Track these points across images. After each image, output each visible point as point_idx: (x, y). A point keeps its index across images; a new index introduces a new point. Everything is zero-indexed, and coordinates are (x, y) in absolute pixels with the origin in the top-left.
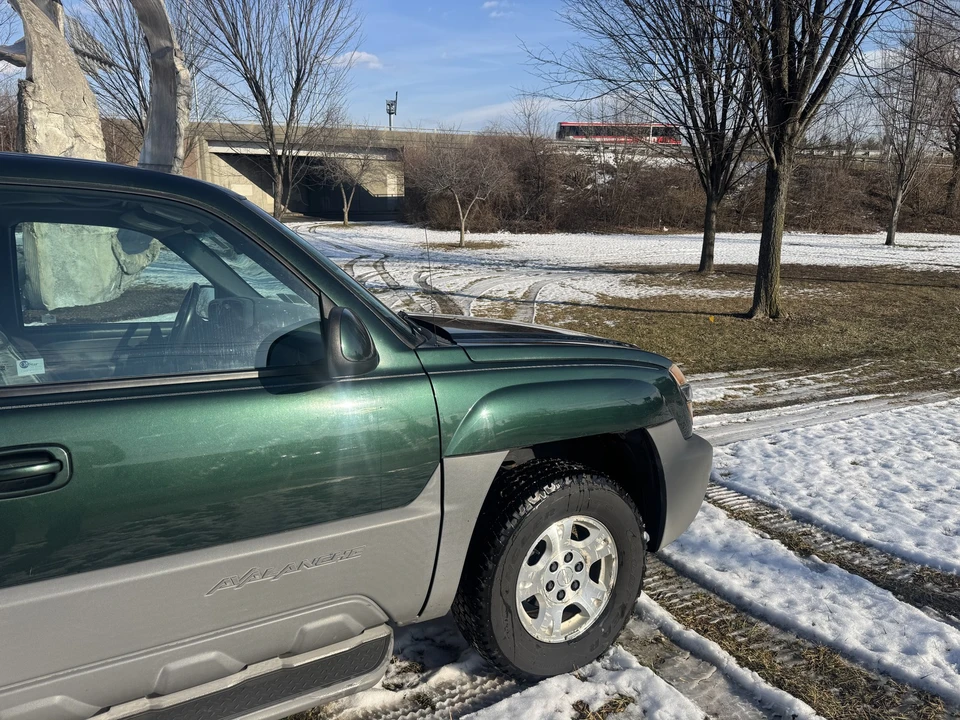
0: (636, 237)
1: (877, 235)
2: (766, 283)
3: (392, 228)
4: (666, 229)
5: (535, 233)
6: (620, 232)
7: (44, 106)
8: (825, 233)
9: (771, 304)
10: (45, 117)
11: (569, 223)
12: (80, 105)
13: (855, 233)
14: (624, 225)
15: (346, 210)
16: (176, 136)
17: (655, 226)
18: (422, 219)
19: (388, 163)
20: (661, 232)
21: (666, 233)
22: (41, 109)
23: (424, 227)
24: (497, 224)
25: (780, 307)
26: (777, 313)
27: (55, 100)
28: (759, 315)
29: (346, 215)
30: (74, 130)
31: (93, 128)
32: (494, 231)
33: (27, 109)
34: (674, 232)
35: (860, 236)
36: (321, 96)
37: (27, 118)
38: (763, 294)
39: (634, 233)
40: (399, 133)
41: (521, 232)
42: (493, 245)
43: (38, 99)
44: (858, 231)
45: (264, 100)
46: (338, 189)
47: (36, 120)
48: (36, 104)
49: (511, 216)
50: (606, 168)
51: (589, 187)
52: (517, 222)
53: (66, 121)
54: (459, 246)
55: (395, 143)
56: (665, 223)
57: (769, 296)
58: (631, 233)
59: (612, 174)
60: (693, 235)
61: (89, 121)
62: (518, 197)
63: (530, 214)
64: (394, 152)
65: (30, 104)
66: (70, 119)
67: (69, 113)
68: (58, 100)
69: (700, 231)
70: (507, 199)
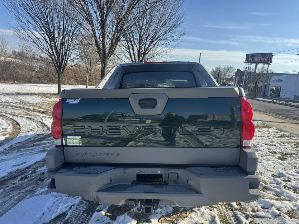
0: (8, 84)
4: (16, 82)
8: (65, 85)
17: (12, 81)
20: (14, 83)
56: (14, 80)
69: (28, 83)
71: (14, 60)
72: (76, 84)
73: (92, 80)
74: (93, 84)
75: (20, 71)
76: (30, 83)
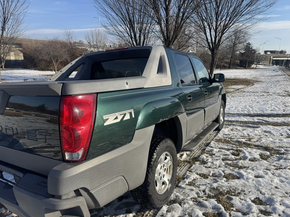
15: (3, 64)
19: (17, 48)
29: (3, 66)
55: (19, 42)
64: (19, 45)
70: (65, 61)
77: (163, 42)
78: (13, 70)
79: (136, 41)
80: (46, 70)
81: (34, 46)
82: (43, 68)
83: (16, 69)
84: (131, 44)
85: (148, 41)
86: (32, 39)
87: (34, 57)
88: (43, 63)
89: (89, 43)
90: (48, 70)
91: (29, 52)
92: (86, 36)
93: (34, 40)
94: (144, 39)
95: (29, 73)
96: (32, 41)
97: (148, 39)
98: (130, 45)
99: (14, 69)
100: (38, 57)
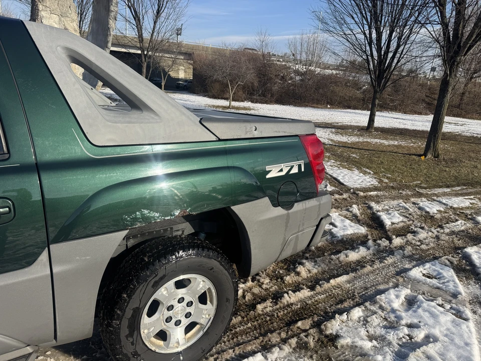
0: (316, 109)
1: (429, 116)
2: (434, 139)
3: (188, 96)
4: (329, 106)
5: (264, 103)
6: (306, 106)
7: (48, 9)
8: (405, 113)
9: (435, 150)
10: (48, 16)
11: (281, 100)
12: (68, 11)
13: (419, 114)
14: (308, 102)
15: (163, 84)
16: (107, 35)
17: (323, 104)
18: (204, 92)
19: (185, 61)
20: (326, 107)
21: (329, 108)
22: (46, 11)
23: (205, 96)
24: (244, 97)
25: (440, 152)
26: (438, 155)
27: (54, 6)
28: (429, 156)
29: (163, 87)
30: (64, 25)
31: (75, 25)
32: (243, 101)
33: (38, 10)
34: (333, 108)
35: (422, 116)
36: (172, 21)
37: (38, 15)
38: (432, 145)
39: (314, 107)
40: (191, 45)
41: (256, 102)
42: (245, 108)
43: (45, 4)
44: (420, 113)
45: (139, 20)
46: (160, 72)
47: (43, 17)
48: (44, 7)
49: (252, 94)
50: (297, 72)
51: (290, 82)
52: (255, 97)
53: (60, 20)
54: (229, 108)
55: (189, 50)
56: (328, 103)
57: (435, 146)
58: (312, 107)
59: (301, 76)
60: (343, 110)
61: (73, 21)
62: (256, 84)
63: (262, 93)
64: (189, 55)
65: (40, 7)
66: (62, 19)
67: (62, 15)
68: (56, 6)
69: (345, 108)
70: (250, 85)
71: (334, 72)
72: (428, 112)
73: (463, 106)
74: (464, 113)
75: (337, 89)
76: (349, 107)
77: (442, 47)
78: (174, 94)
79: (379, 49)
80: (219, 99)
81: (210, 57)
82: (216, 94)
83: (179, 93)
84: (367, 56)
85: (405, 51)
86: (209, 46)
87: (205, 76)
88: (217, 86)
89: (293, 55)
90: (222, 98)
91: (200, 67)
92: (290, 43)
93: (212, 48)
94: (398, 46)
95: (194, 100)
96: (208, 49)
97: (407, 46)
98: (365, 57)
99: (177, 93)
100: (210, 76)
